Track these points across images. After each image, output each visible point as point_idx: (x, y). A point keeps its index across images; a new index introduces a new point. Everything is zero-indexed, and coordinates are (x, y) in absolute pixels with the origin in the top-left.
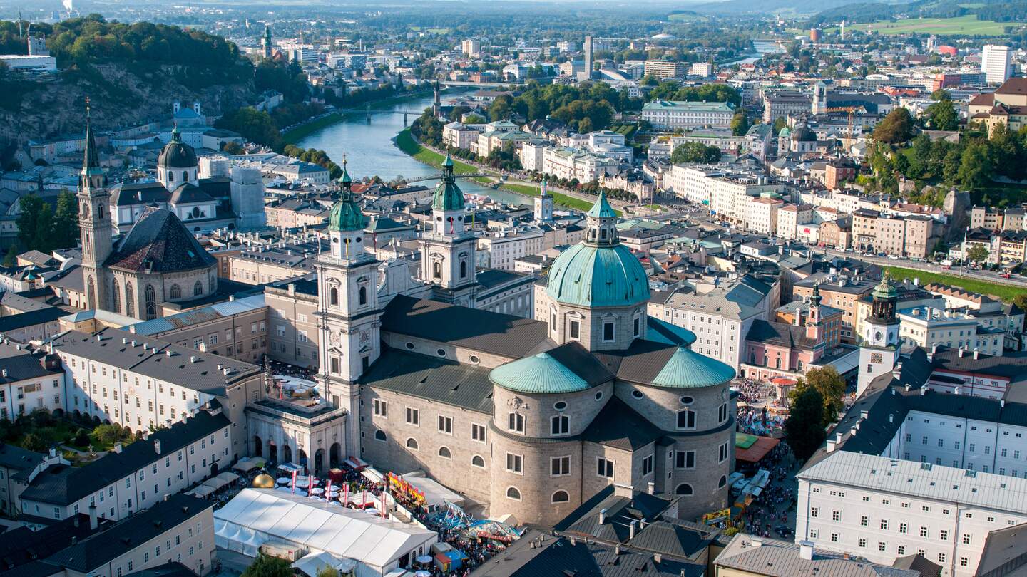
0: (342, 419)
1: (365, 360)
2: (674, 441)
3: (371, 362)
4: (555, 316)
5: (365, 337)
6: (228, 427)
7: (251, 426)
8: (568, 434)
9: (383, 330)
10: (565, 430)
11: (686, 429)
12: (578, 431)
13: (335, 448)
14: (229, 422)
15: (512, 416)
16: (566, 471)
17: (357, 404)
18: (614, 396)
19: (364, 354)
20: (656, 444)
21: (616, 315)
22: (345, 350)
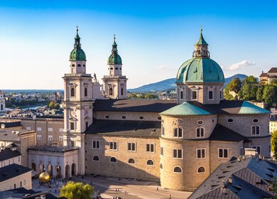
0: (76, 152)
1: (87, 123)
2: (251, 141)
3: (89, 125)
4: (182, 92)
5: (86, 113)
6: (20, 157)
7: (30, 159)
8: (204, 137)
9: (94, 111)
10: (202, 135)
11: (256, 135)
12: (208, 137)
13: (73, 165)
14: (20, 154)
15: (176, 130)
16: (203, 156)
17: (84, 144)
18: (218, 124)
19: (86, 120)
20: (244, 142)
21: (214, 87)
22: (79, 117)
